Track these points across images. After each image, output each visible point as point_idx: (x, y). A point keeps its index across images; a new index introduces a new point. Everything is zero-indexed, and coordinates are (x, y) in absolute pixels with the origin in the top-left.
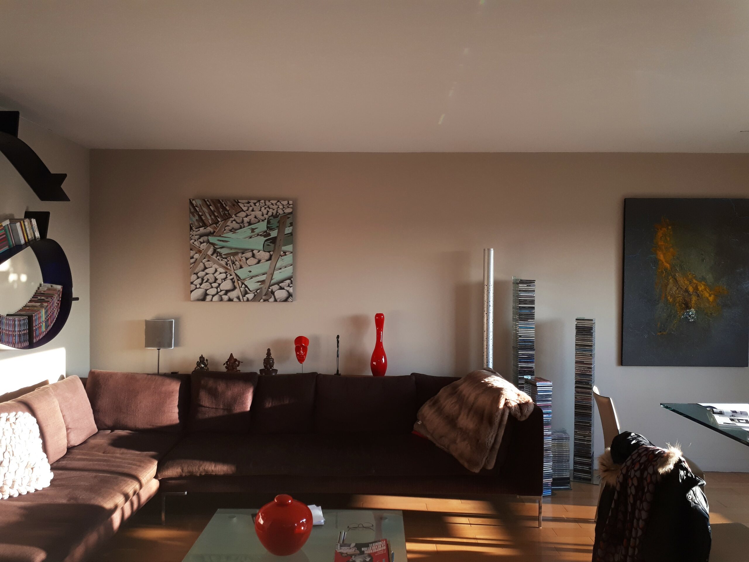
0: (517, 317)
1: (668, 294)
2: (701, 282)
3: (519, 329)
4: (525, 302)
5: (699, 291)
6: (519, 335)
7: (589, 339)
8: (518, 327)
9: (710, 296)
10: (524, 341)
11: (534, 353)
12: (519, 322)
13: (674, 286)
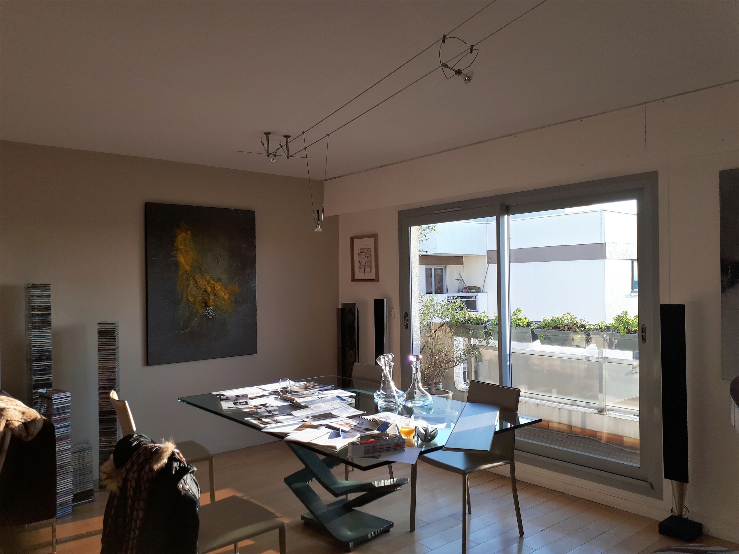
0: (30, 326)
1: (189, 294)
2: (217, 282)
3: (33, 339)
4: (39, 308)
5: (216, 290)
6: (33, 345)
7: (112, 342)
8: (31, 337)
9: (225, 294)
10: (39, 351)
11: (51, 363)
12: (32, 331)
13: (194, 286)
